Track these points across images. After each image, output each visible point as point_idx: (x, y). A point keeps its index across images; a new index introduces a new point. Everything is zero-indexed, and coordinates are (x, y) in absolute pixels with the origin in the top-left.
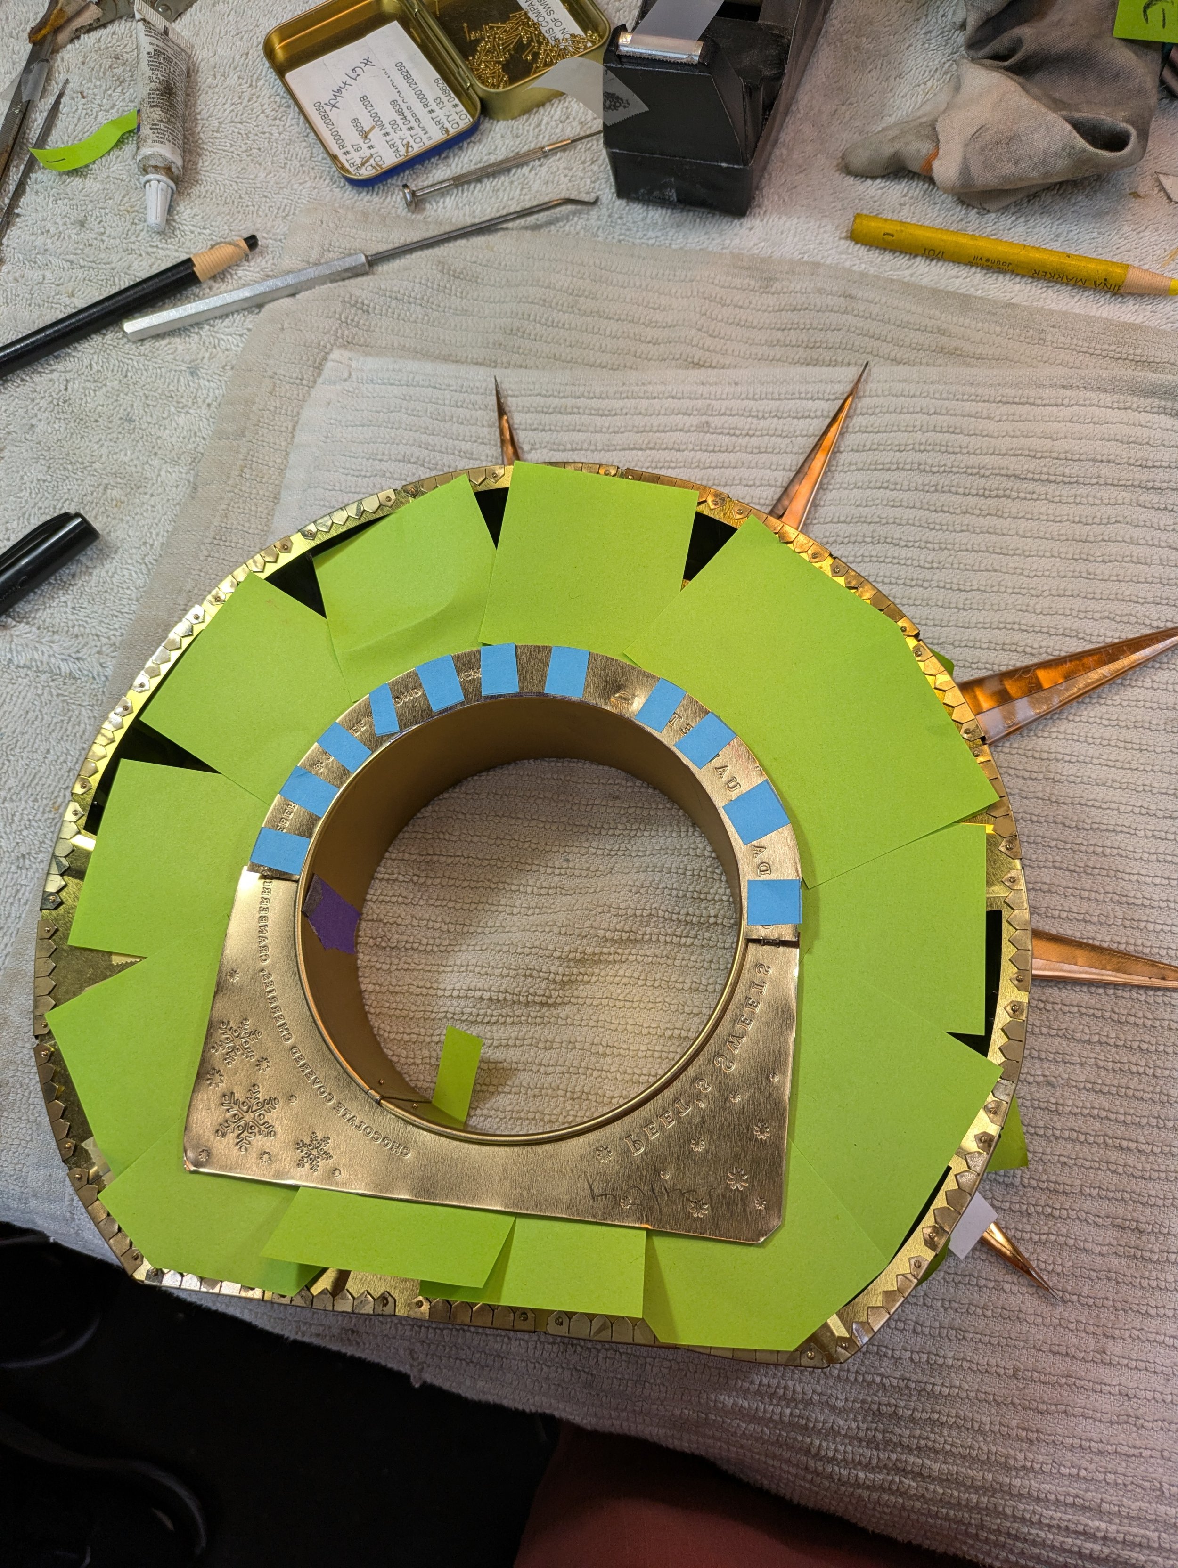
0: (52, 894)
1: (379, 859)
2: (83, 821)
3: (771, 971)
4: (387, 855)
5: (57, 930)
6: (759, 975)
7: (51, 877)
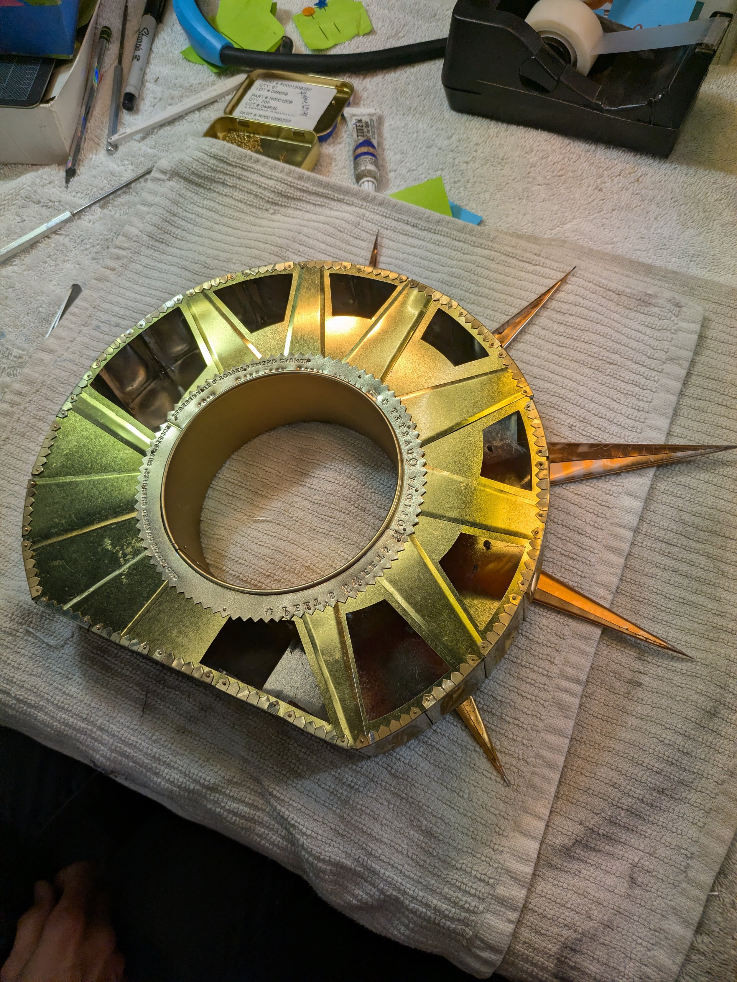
0: (64, 411)
1: (228, 457)
2: (91, 381)
3: (390, 552)
4: (234, 457)
5: (60, 428)
6: (383, 551)
7: (67, 403)
